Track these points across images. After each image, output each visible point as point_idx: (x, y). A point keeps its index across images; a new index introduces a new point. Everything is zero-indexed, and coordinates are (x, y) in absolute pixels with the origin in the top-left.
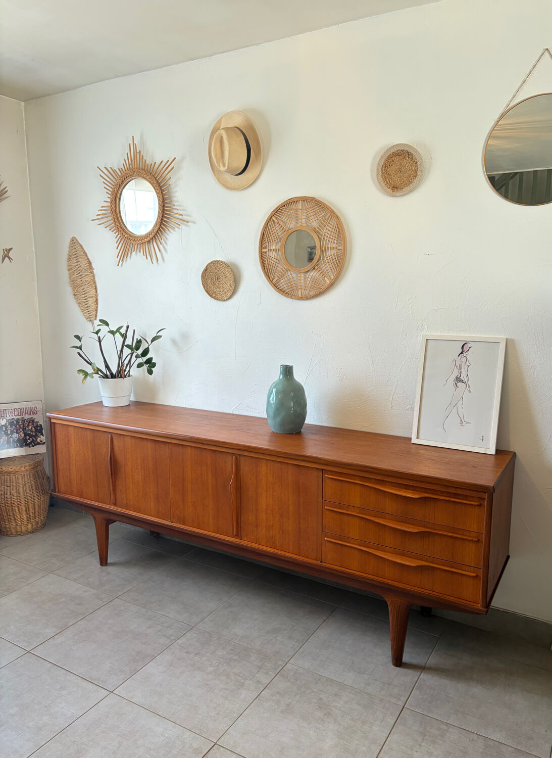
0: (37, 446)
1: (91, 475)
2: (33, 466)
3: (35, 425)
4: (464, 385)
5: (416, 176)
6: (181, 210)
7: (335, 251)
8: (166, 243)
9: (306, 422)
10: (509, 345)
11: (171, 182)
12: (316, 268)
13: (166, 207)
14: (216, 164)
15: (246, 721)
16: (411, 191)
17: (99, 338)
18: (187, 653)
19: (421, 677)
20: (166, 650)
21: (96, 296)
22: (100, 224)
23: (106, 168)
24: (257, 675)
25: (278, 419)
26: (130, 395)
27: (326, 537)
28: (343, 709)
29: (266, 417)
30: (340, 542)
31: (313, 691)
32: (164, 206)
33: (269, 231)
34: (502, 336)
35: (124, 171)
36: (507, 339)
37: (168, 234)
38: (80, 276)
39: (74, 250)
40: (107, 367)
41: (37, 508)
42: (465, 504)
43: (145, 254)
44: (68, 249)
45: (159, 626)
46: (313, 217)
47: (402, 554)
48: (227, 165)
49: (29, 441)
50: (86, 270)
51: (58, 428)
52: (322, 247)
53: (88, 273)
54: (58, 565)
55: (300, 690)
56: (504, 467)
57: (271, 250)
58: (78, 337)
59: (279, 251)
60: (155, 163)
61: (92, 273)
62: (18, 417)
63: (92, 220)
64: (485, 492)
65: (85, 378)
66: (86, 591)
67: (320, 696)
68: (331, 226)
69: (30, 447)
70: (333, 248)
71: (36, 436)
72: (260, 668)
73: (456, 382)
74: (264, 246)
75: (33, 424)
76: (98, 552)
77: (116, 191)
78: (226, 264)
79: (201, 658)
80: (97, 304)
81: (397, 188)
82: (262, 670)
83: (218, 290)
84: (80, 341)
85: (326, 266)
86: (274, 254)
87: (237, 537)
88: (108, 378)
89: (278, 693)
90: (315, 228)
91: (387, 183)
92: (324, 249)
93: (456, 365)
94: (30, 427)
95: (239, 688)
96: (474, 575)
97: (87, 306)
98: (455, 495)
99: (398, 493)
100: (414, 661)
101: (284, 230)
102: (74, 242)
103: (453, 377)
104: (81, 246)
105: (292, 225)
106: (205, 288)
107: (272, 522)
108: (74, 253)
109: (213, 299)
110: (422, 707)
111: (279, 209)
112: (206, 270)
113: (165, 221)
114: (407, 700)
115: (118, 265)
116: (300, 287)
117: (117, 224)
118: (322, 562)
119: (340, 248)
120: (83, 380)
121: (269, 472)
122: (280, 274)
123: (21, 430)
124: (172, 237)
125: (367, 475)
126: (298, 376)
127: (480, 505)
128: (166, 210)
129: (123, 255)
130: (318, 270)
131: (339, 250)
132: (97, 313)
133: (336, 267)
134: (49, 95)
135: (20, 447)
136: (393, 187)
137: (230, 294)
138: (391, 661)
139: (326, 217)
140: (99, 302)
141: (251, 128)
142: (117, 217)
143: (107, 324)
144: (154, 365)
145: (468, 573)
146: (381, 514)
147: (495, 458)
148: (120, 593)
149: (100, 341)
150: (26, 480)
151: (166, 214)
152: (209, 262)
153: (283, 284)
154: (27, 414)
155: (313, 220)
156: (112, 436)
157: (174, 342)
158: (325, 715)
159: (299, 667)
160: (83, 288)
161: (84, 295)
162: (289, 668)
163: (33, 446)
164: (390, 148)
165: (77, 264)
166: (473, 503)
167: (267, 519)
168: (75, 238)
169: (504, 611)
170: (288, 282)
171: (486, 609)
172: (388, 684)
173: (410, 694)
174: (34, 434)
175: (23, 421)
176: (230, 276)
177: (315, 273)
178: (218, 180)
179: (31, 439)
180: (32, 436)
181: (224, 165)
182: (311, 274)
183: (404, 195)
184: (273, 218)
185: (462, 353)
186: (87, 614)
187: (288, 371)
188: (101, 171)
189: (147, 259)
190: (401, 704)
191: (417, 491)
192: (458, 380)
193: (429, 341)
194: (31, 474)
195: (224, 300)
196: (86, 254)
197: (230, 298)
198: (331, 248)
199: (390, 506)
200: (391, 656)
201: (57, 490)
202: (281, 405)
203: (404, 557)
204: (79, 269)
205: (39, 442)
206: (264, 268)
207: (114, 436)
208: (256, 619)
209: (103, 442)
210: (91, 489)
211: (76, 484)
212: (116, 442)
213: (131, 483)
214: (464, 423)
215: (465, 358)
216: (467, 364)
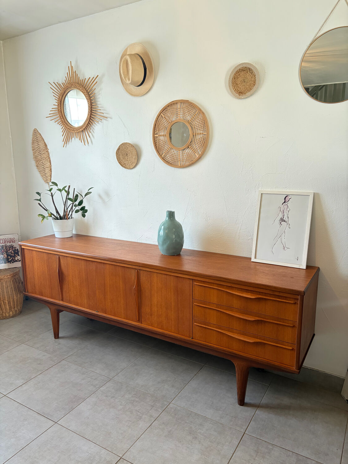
0: (16, 262)
1: (47, 282)
2: (12, 276)
3: (14, 249)
4: (286, 223)
5: (254, 85)
6: (102, 110)
7: (202, 136)
8: (93, 132)
9: (184, 247)
10: (316, 197)
11: (96, 91)
12: (190, 147)
13: (93, 108)
14: (124, 79)
15: (142, 443)
16: (251, 95)
17: (52, 194)
18: (106, 396)
19: (256, 412)
20: (93, 395)
21: (51, 166)
22: (51, 120)
23: (54, 83)
24: (150, 411)
25: (165, 246)
26: (72, 230)
27: (195, 322)
28: (205, 435)
29: (158, 244)
30: (204, 326)
31: (186, 422)
32: (91, 108)
33: (159, 123)
34: (311, 191)
35: (66, 84)
36: (314, 193)
37: (94, 126)
38: (40, 154)
39: (36, 137)
40: (57, 212)
41: (15, 302)
42: (285, 302)
43: (80, 139)
44: (32, 137)
45: (89, 378)
46: (187, 113)
47: (244, 334)
48: (131, 80)
49: (10, 260)
50: (44, 150)
51: (25, 251)
52: (194, 133)
53: (45, 152)
54: (28, 338)
55: (178, 422)
56: (311, 278)
57: (160, 135)
58: (38, 193)
59: (165, 135)
60: (85, 79)
61: (48, 152)
62: (3, 244)
63: (46, 117)
64: (299, 295)
65: (43, 219)
66: (44, 356)
67: (191, 425)
68: (199, 119)
69: (11, 263)
70: (201, 133)
71: (14, 256)
72: (153, 406)
73: (281, 222)
74: (156, 133)
75: (12, 249)
76: (52, 330)
77: (61, 98)
78: (132, 145)
79: (115, 400)
80: (51, 172)
81: (242, 93)
82: (154, 408)
83: (127, 162)
84: (40, 196)
85: (196, 146)
86: (162, 138)
87: (139, 322)
88: (58, 219)
89: (163, 423)
90: (189, 121)
91: (236, 90)
92: (194, 134)
93: (280, 210)
94: (11, 251)
95: (138, 420)
96: (291, 348)
97: (45, 173)
98: (279, 297)
99: (241, 295)
100: (252, 402)
101: (169, 122)
102: (36, 132)
103: (279, 218)
104: (40, 134)
105: (174, 119)
107: (161, 313)
108: (36, 139)
109: (124, 168)
110: (256, 433)
111: (165, 108)
112: (119, 149)
113: (92, 117)
114: (247, 428)
115: (63, 147)
116: (179, 160)
117: (62, 120)
118: (193, 338)
119: (205, 133)
120: (42, 221)
121: (158, 280)
122: (166, 151)
123: (5, 252)
124: (98, 128)
125: (221, 283)
126: (178, 218)
127: (295, 303)
128: (93, 110)
129: (67, 140)
130: (191, 148)
131: (204, 135)
132: (51, 177)
133: (202, 146)
134: (18, 36)
135: (4, 263)
136: (239, 92)
137: (134, 165)
138: (237, 402)
139: (196, 113)
140: (52, 170)
141: (146, 54)
142: (62, 115)
143: (57, 185)
144: (86, 211)
145: (287, 347)
146: (230, 308)
147: (306, 271)
148: (66, 357)
149: (52, 196)
150: (8, 284)
151: (93, 113)
152: (121, 144)
153: (168, 158)
154: (8, 243)
155: (188, 115)
156: (59, 257)
157: (100, 196)
158: (193, 438)
159: (178, 406)
160: (42, 161)
161: (43, 166)
162: (171, 407)
163: (13, 263)
164: (238, 66)
165: (38, 146)
166: (290, 302)
167: (157, 311)
168: (36, 129)
169: (311, 369)
170: (171, 156)
171: (299, 371)
172: (234, 417)
173: (249, 424)
174: (13, 255)
175: (6, 247)
176: (135, 153)
177: (189, 150)
178: (126, 90)
179: (11, 258)
180: (12, 256)
181: (129, 79)
182: (187, 151)
183: (246, 98)
184: (162, 114)
185: (285, 202)
186: (44, 371)
187: (171, 215)
188: (51, 86)
189: (82, 142)
190: (243, 431)
191: (254, 294)
192: (282, 220)
193: (263, 195)
194: (11, 280)
195: (131, 169)
196: (43, 139)
197: (134, 167)
198: (199, 133)
199: (236, 303)
200: (237, 398)
201: (26, 291)
202: (167, 237)
203: (245, 336)
204: (39, 149)
205: (17, 260)
206: (156, 148)
207: (60, 257)
208: (151, 374)
209: (54, 261)
210: (47, 290)
211: (38, 287)
212: (62, 261)
213: (72, 287)
214: (286, 248)
215: (286, 206)
216: (288, 210)
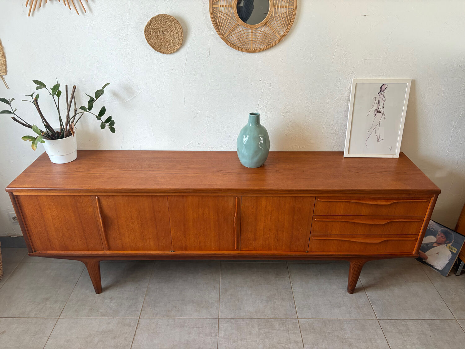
1: (77, 232)
4: (381, 114)
7: (287, 10)
10: (414, 84)
12: (268, 24)
18: (235, 342)
24: (291, 337)
28: (354, 337)
30: (325, 238)
31: (329, 333)
34: (408, 78)
42: (418, 202)
43: (67, 5)
45: (195, 329)
47: (368, 236)
51: (22, 200)
52: (275, 6)
54: (58, 307)
55: (322, 336)
57: (221, 5)
59: (231, 7)
64: (434, 194)
65: (34, 143)
67: (335, 334)
70: (286, 6)
72: (287, 331)
73: (376, 113)
74: (214, 2)
78: (173, 18)
79: (247, 342)
80: (5, 58)
82: (290, 332)
83: (163, 43)
84: (10, 105)
85: (275, 24)
86: (226, 10)
87: (237, 250)
89: (313, 344)
93: (376, 101)
96: (414, 239)
103: (374, 109)
106: (148, 43)
107: (268, 236)
109: (158, 53)
110: (385, 315)
112: (150, 24)
114: (375, 314)
115: (29, 16)
116: (251, 42)
118: (308, 252)
119: (292, 7)
120: (33, 147)
121: (268, 203)
122: (231, 29)
127: (427, 201)
129: (36, 4)
130: (270, 27)
132: (6, 68)
133: (287, 24)
137: (177, 47)
140: (7, 55)
143: (44, 85)
144: (114, 123)
145: (410, 239)
148: (139, 312)
152: (153, 16)
153: (233, 37)
156: (98, 199)
157: (114, 94)
159: (307, 319)
162: (303, 323)
166: (423, 201)
167: (264, 234)
170: (240, 37)
172: (358, 308)
173: (373, 309)
176: (178, 30)
177: (266, 29)
182: (263, 30)
189: (70, 8)
190: (374, 318)
191: (387, 200)
192: (377, 111)
193: (358, 84)
195: (171, 54)
197: (177, 51)
198: (281, 6)
201: (33, 250)
206: (216, 24)
207: (101, 198)
208: (251, 294)
209: (87, 204)
210: (77, 242)
211: (58, 241)
212: (104, 202)
213: (126, 231)
214: (380, 140)
215: (382, 95)
216: (383, 100)
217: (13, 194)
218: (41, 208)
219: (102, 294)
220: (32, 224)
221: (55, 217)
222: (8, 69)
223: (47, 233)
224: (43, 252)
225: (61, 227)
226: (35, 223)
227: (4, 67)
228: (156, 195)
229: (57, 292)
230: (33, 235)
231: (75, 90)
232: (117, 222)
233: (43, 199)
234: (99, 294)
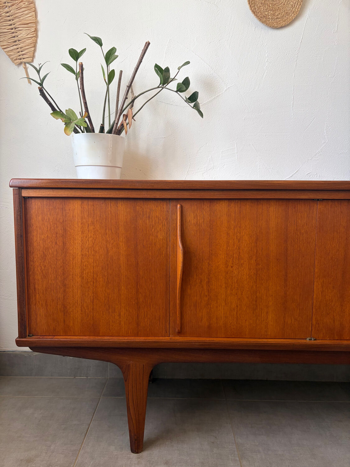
21: (36, 23)
80: (37, 36)
97: (15, 39)
106: (251, 9)
132: (35, 51)
137: (291, 18)
160: (7, 10)
197: (288, 25)
201: (27, 333)
209: (157, 221)
210: (120, 315)
211: (82, 311)
212: (190, 218)
213: (224, 286)
217: (20, 193)
218: (65, 230)
219: (145, 454)
220: (39, 269)
221: (88, 251)
222: (36, 54)
223: (65, 291)
224: (45, 337)
225: (95, 276)
226: (45, 266)
227: (33, 49)
228: (298, 197)
229: (50, 446)
230: (35, 296)
231: (147, 48)
232: (209, 263)
233: (74, 209)
234: (138, 453)
